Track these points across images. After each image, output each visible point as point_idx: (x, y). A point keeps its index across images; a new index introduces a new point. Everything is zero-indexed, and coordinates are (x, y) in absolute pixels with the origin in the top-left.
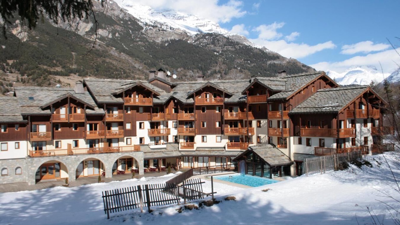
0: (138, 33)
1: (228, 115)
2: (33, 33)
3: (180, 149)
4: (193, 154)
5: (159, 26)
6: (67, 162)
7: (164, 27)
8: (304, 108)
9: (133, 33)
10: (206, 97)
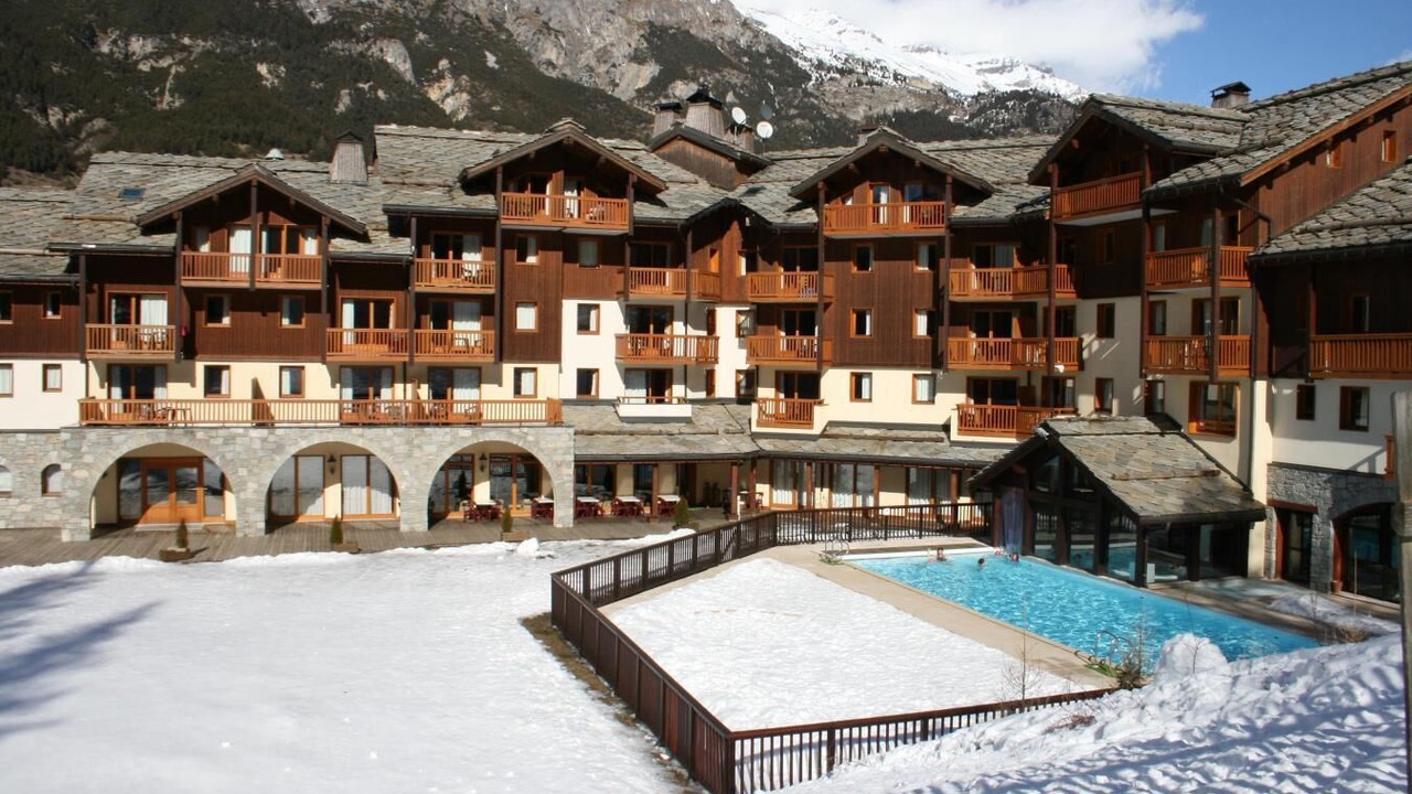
0: (795, 92)
1: (969, 283)
2: (484, 95)
3: (755, 429)
4: (809, 448)
5: (860, 70)
6: (229, 456)
7: (875, 75)
8: (1333, 229)
9: (778, 93)
10: (877, 199)
